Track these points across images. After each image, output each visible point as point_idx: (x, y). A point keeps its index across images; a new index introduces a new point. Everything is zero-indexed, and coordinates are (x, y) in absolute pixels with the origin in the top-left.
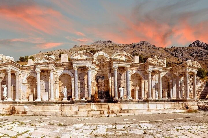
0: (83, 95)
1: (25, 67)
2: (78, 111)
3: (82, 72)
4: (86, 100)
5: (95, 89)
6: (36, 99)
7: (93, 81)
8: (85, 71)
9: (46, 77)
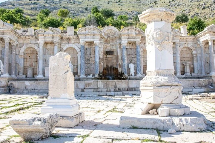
0: (90, 72)
1: (24, 36)
2: (85, 89)
3: (90, 47)
4: (93, 77)
5: (103, 65)
6: (37, 74)
7: (101, 57)
8: (92, 46)
9: (49, 50)
